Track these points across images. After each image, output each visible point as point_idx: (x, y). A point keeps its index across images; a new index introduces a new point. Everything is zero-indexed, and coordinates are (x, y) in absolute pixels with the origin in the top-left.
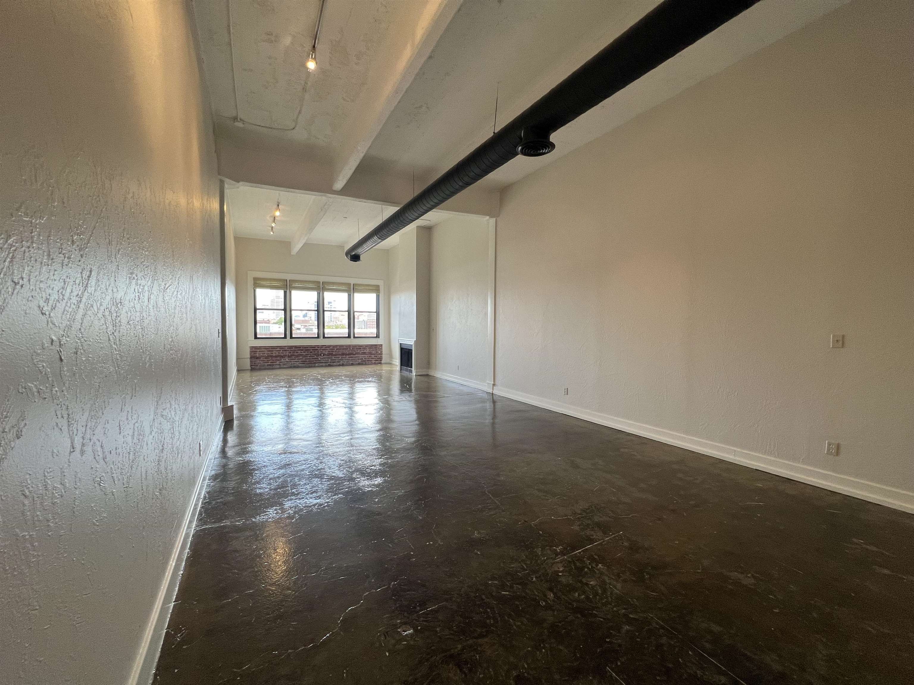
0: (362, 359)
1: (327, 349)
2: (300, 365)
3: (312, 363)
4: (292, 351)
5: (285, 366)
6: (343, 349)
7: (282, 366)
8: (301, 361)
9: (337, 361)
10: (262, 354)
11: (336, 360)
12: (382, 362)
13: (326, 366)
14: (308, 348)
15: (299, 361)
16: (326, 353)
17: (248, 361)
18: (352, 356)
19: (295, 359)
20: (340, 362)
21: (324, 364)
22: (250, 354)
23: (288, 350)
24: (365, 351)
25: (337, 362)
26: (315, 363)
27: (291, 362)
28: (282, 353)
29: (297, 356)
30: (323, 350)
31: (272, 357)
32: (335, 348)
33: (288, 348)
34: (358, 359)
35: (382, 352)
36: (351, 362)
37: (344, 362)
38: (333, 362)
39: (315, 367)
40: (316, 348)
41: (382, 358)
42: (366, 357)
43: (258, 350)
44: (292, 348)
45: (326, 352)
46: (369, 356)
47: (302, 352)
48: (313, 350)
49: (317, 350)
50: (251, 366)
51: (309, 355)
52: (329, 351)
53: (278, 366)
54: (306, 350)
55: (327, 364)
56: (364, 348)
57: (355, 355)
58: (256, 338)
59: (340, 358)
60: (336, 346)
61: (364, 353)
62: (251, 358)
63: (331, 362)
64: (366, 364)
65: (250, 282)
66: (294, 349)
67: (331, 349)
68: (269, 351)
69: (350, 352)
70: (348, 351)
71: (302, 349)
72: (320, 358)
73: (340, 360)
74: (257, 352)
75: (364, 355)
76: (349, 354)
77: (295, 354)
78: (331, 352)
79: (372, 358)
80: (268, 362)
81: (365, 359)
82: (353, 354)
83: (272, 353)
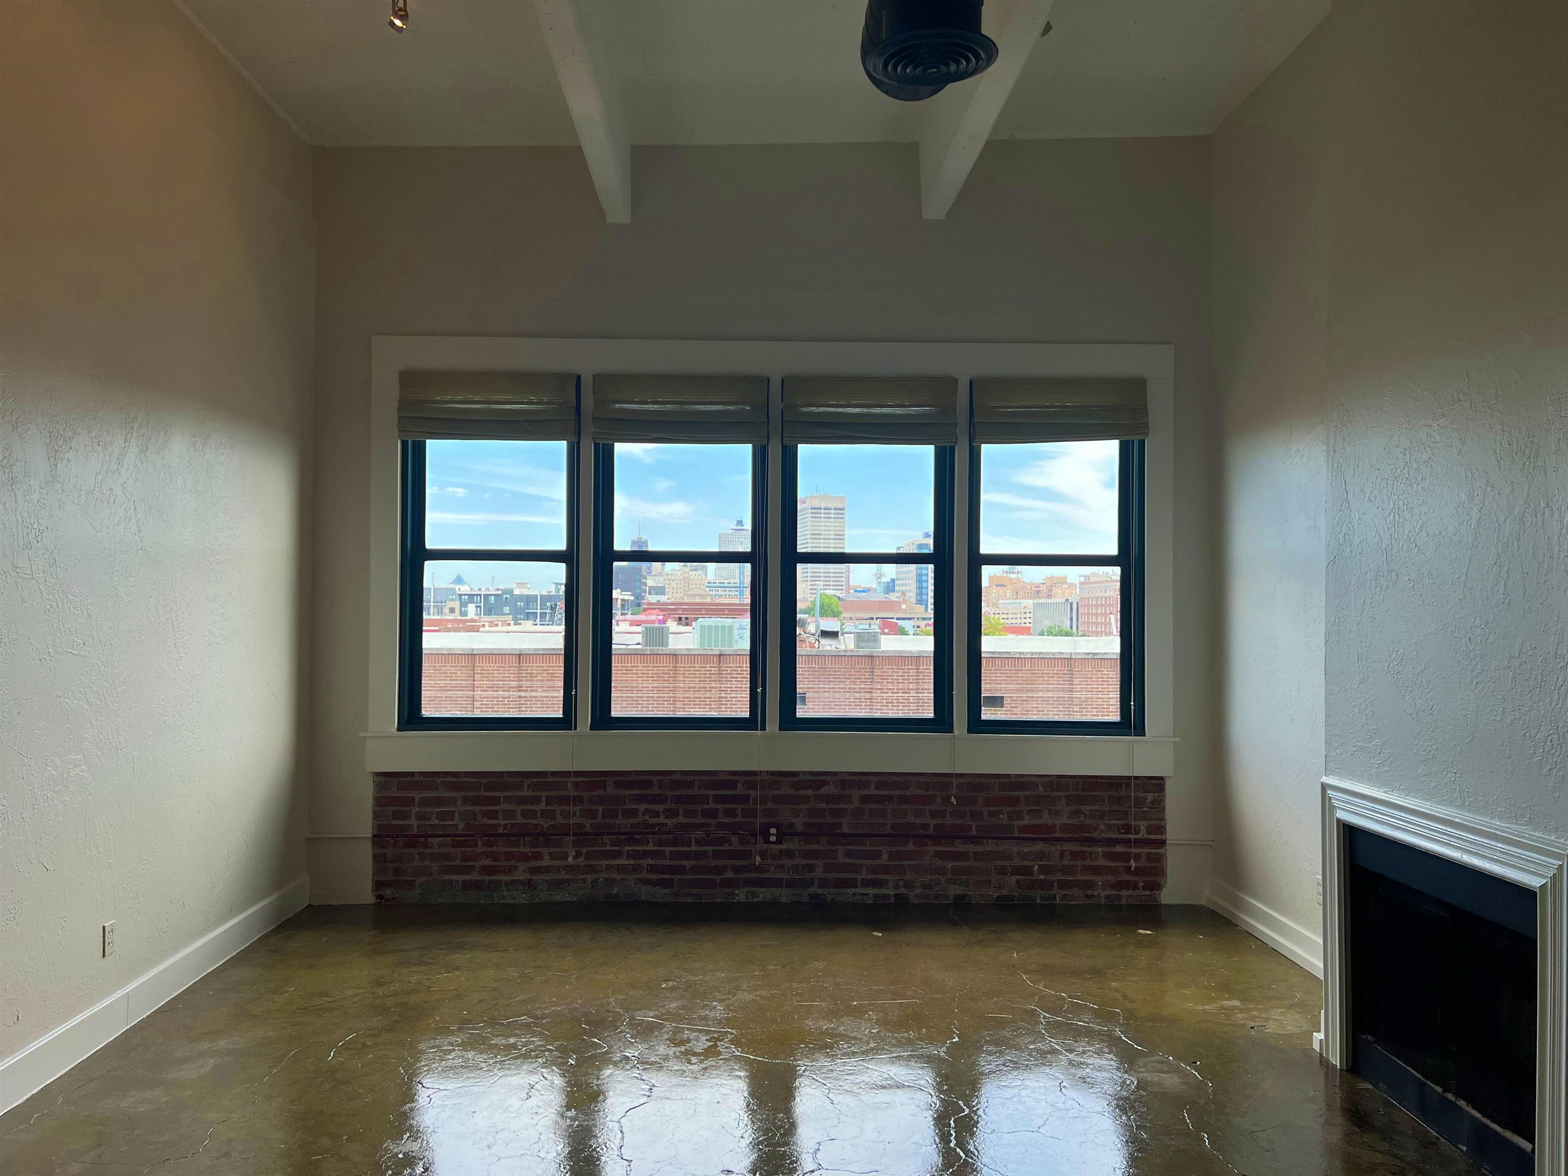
0: (1028, 871)
1: (806, 799)
2: (646, 891)
3: (713, 884)
4: (600, 801)
5: (559, 897)
6: (903, 800)
7: (544, 896)
8: (652, 869)
9: (864, 875)
10: (440, 816)
11: (856, 868)
12: (1167, 896)
14: (690, 785)
15: (635, 869)
16: (799, 822)
17: (365, 855)
18: (959, 847)
19: (618, 855)
20: (883, 884)
21: (785, 895)
22: (376, 815)
23: (578, 800)
24: (1046, 819)
25: (866, 883)
26: (732, 883)
27: (591, 869)
28: (546, 814)
29: (630, 837)
30: (778, 800)
31: (490, 834)
32: (856, 794)
33: (577, 785)
34: (1002, 871)
35: (1161, 829)
36: (954, 890)
37: (909, 885)
38: (842, 883)
40: (740, 790)
41: (1162, 872)
42: (1055, 861)
43: (418, 795)
44: (603, 786)
45: (796, 814)
46: (1075, 855)
47: (657, 814)
48: (718, 799)
49: (745, 799)
50: (378, 885)
51: (699, 834)
52: (815, 813)
53: (523, 897)
54: (679, 800)
55: (804, 895)
56: (1038, 800)
57: (976, 840)
58: (414, 719)
59: (884, 859)
60: (859, 780)
61: (1043, 834)
62: (380, 838)
63: (824, 883)
66: (611, 790)
67: (828, 799)
68: (477, 801)
69: (949, 820)
70: (933, 814)
71: (655, 790)
72: (763, 854)
73: (886, 869)
74: (410, 801)
75: (1039, 847)
76: (942, 836)
77: (620, 821)
78: (829, 820)
79: (1096, 870)
80: (468, 870)
81: (1044, 870)
82: (967, 839)
83: (493, 815)
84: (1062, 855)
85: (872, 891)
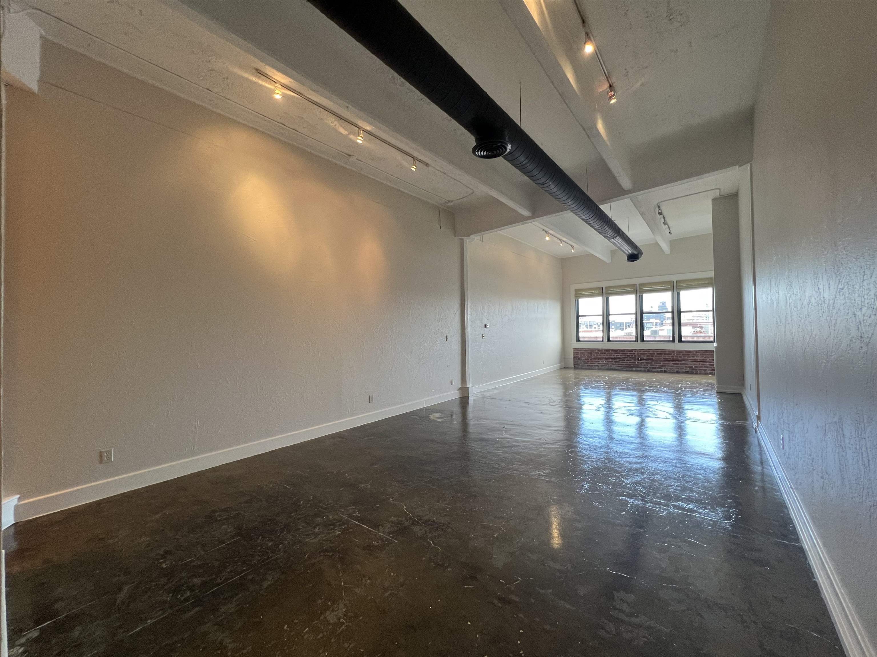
0: (692, 367)
1: (646, 354)
2: (617, 368)
3: (629, 367)
4: (609, 353)
5: (602, 368)
6: (665, 354)
7: (600, 368)
8: (618, 364)
10: (583, 355)
11: (657, 365)
13: (645, 371)
14: (624, 351)
15: (615, 364)
16: (645, 358)
17: (572, 359)
18: (677, 362)
19: (612, 362)
20: (662, 368)
21: (642, 369)
22: (574, 355)
23: (605, 353)
24: (695, 358)
25: (658, 368)
26: (633, 367)
27: (608, 364)
28: (600, 355)
29: (614, 359)
30: (641, 354)
31: (591, 358)
32: (656, 353)
33: (605, 351)
34: (686, 367)
36: (676, 370)
37: (667, 369)
38: (653, 368)
39: (632, 371)
40: (634, 352)
42: (698, 365)
43: (580, 352)
44: (609, 351)
45: (644, 356)
46: (702, 364)
47: (619, 356)
48: (629, 353)
49: (635, 354)
50: (574, 365)
51: (626, 359)
52: (648, 356)
53: (597, 368)
54: (623, 353)
55: (646, 369)
56: (694, 354)
57: (681, 361)
58: (578, 340)
59: (662, 364)
60: (657, 351)
61: (695, 360)
62: (574, 358)
63: (650, 368)
64: (696, 373)
65: (573, 293)
66: (610, 352)
67: (650, 354)
68: (589, 353)
69: (675, 358)
70: (671, 357)
71: (618, 352)
72: (638, 363)
73: (662, 366)
74: (579, 353)
75: (694, 363)
76: (673, 360)
77: (612, 356)
78: (651, 357)
79: (707, 367)
80: (588, 363)
81: (695, 367)
82: (679, 361)
83: (592, 355)
84: (699, 364)
85: (659, 369)
